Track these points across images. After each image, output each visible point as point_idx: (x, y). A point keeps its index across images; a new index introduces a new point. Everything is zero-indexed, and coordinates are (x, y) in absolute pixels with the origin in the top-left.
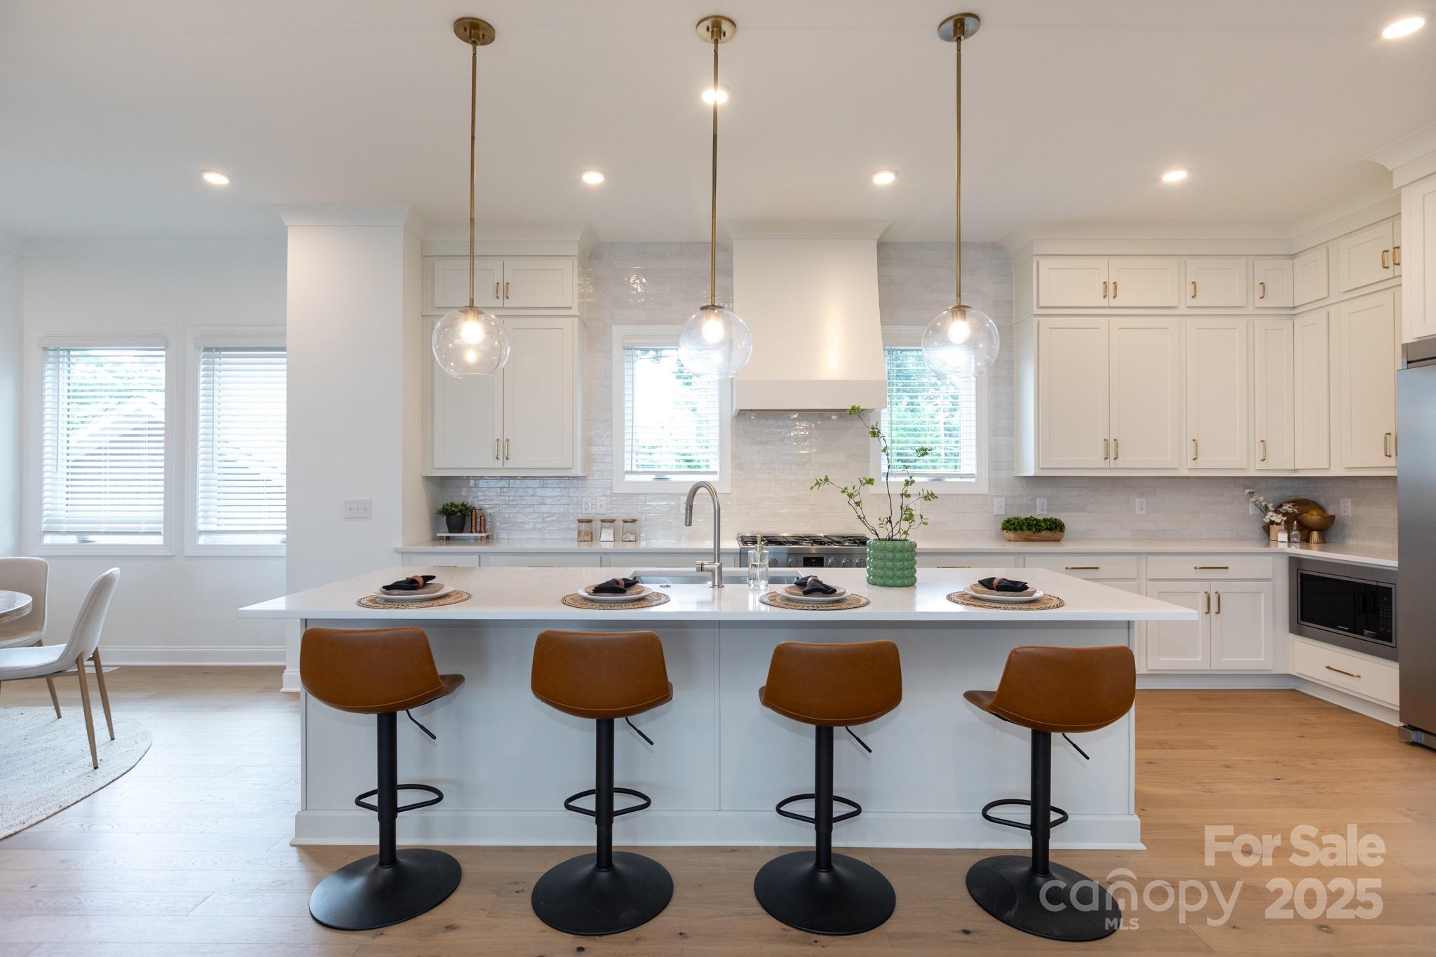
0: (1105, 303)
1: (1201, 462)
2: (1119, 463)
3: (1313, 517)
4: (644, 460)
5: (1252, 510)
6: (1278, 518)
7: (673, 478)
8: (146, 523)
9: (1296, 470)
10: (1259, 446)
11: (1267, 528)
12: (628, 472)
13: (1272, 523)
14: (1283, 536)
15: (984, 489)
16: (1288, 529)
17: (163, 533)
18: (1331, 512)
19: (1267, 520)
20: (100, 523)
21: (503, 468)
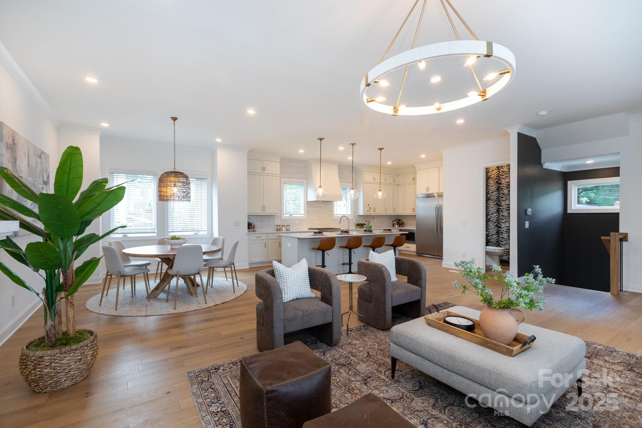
0: (373, 181)
1: (387, 213)
2: (375, 213)
3: (401, 222)
4: (288, 211)
5: (391, 221)
6: (396, 223)
7: (293, 215)
8: (150, 229)
9: (398, 214)
10: (394, 209)
11: (393, 225)
12: (285, 214)
13: (395, 224)
14: (397, 226)
15: (352, 218)
16: (397, 225)
17: (156, 232)
18: (403, 222)
19: (394, 223)
20: (133, 230)
21: (264, 213)
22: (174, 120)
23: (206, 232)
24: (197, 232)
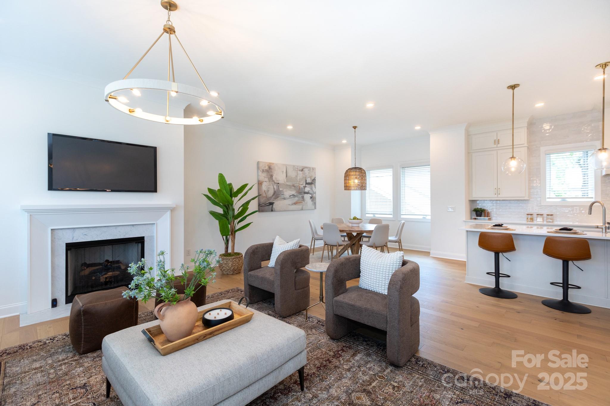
7: (573, 200)
8: (388, 212)
12: (548, 198)
17: (393, 214)
20: (378, 212)
21: (497, 197)
22: (355, 128)
23: (430, 216)
24: (425, 217)
